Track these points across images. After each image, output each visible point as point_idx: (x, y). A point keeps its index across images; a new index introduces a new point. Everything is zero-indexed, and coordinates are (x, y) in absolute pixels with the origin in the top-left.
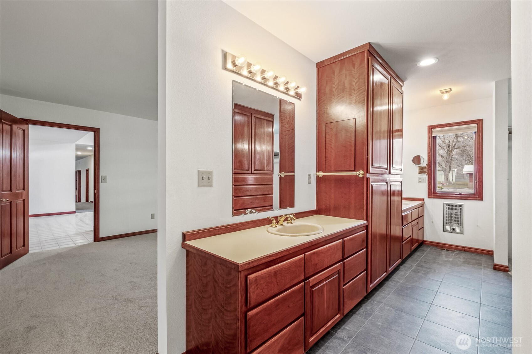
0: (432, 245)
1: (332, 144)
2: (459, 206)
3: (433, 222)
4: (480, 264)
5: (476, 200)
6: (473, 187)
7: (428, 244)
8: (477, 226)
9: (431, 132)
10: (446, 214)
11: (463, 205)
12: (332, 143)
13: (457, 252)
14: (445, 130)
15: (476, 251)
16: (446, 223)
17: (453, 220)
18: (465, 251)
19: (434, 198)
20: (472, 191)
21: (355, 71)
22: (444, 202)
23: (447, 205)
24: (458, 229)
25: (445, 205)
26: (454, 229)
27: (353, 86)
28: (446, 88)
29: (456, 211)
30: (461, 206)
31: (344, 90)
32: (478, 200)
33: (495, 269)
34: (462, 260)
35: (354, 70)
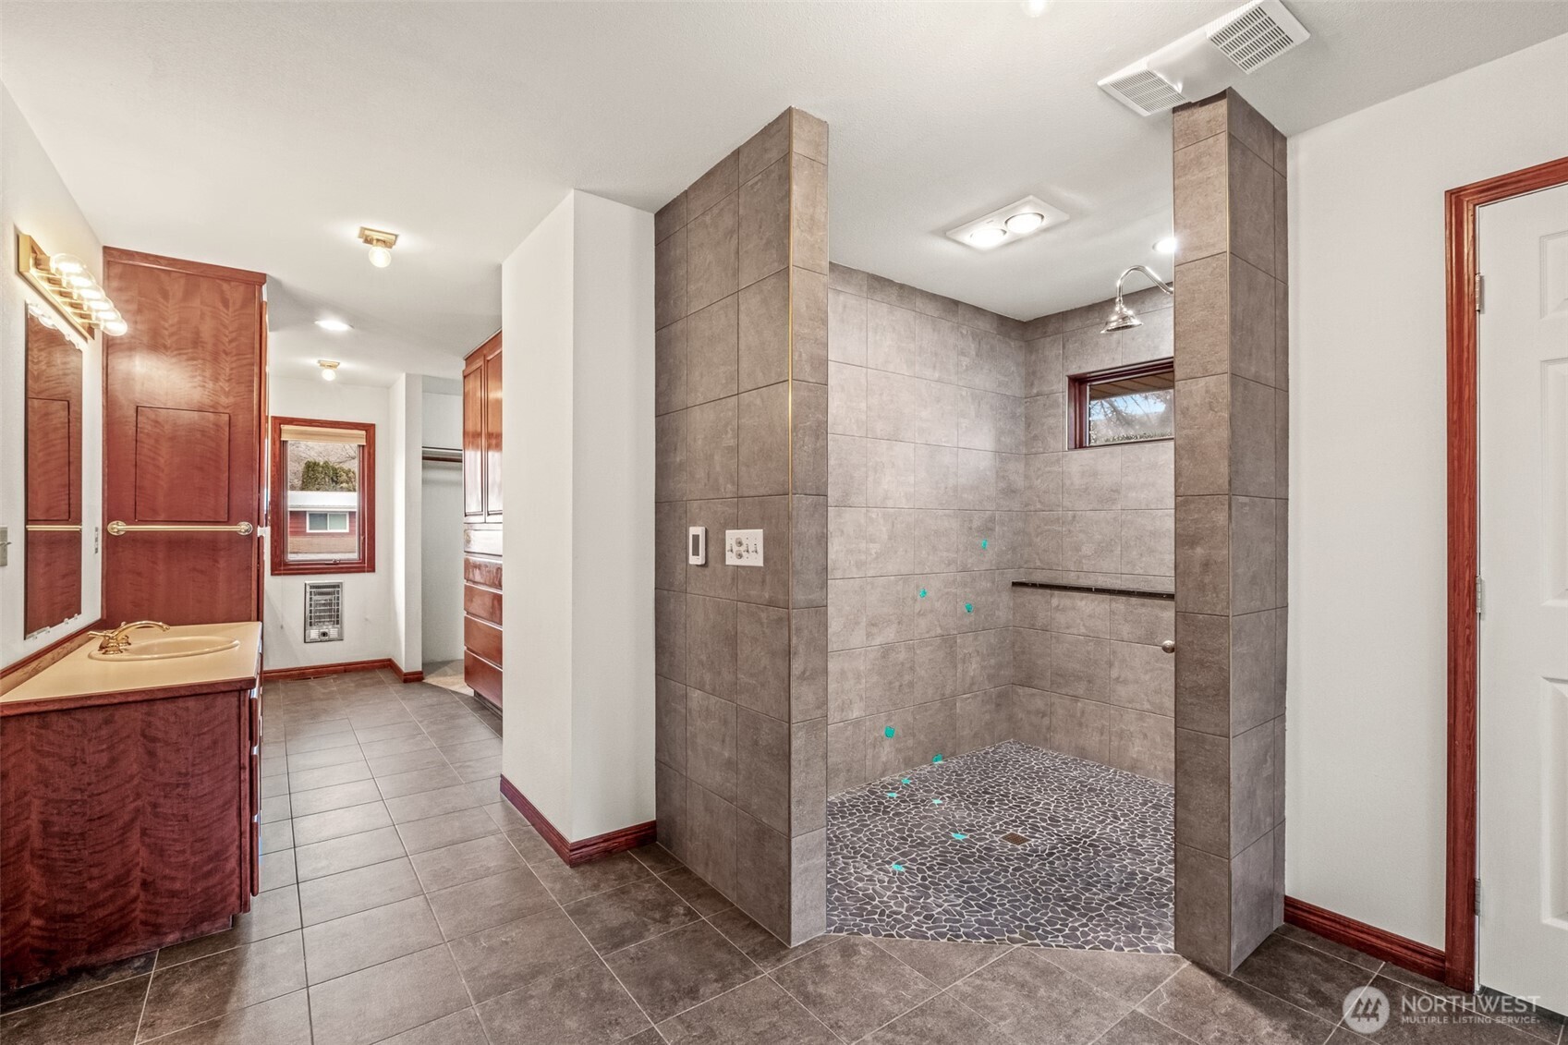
0: (280, 677)
1: (160, 458)
2: (334, 587)
3: (282, 627)
4: (381, 682)
5: (364, 572)
6: (357, 548)
7: (272, 677)
8: (366, 620)
9: (278, 431)
10: (311, 605)
11: (341, 583)
12: (159, 455)
13: (335, 676)
14: (306, 431)
15: (364, 667)
16: (309, 622)
17: (324, 617)
18: (345, 671)
19: (284, 574)
20: (354, 556)
21: (227, 314)
22: (307, 582)
23: (312, 587)
24: (333, 632)
25: (308, 588)
26: (324, 634)
27: (224, 344)
28: (329, 360)
29: (328, 597)
30: (338, 586)
31: (197, 343)
32: (368, 571)
33: (406, 681)
34: (353, 685)
35: (226, 311)
